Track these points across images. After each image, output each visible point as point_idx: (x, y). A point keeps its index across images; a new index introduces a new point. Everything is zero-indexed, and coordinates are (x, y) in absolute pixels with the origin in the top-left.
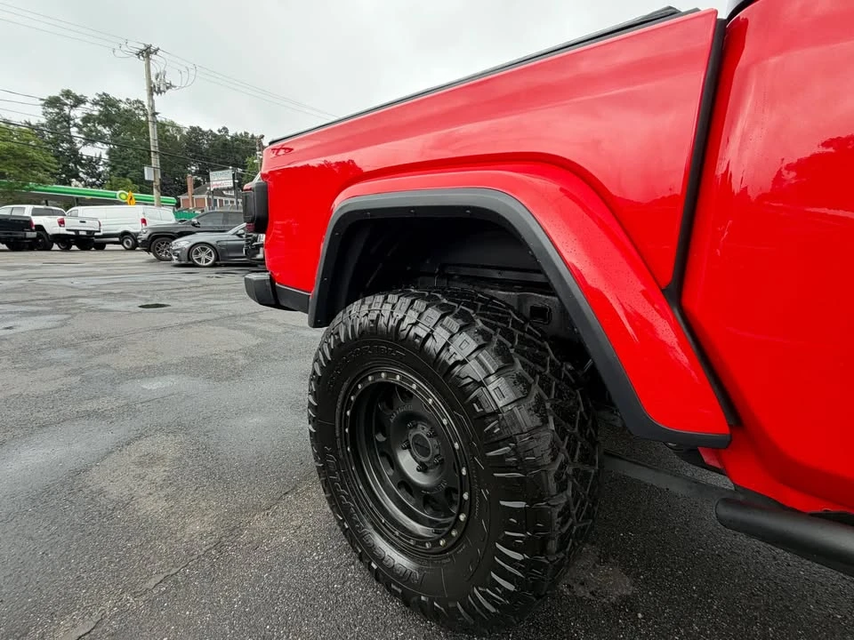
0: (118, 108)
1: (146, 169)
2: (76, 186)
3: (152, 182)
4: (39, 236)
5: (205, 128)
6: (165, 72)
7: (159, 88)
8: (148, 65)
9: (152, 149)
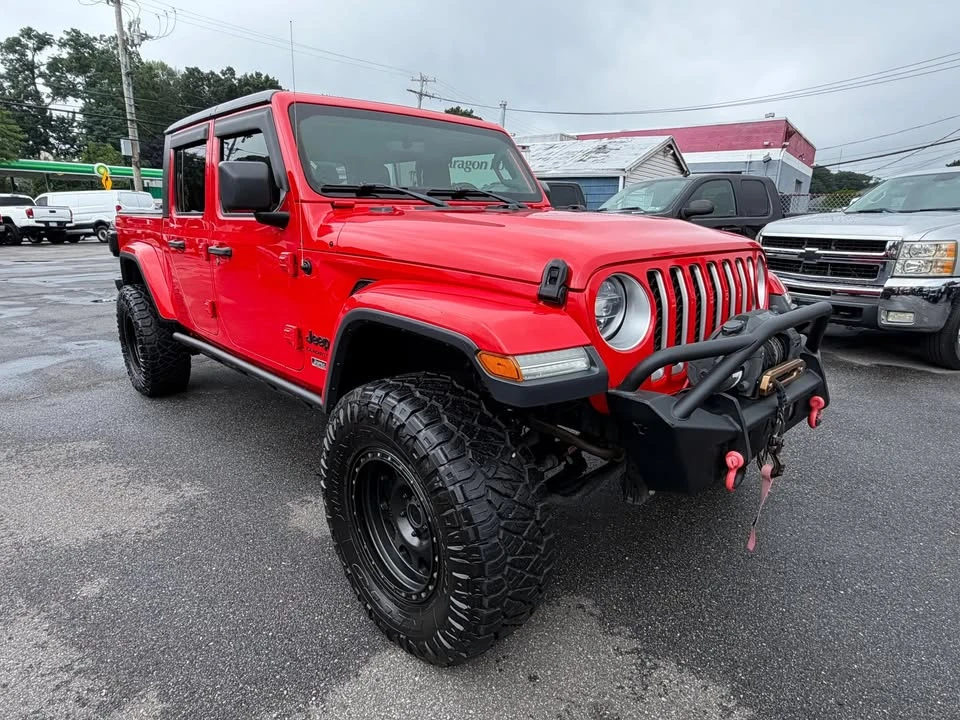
0: (93, 48)
1: (122, 141)
2: (46, 159)
3: (131, 157)
4: (7, 229)
5: (205, 70)
6: (139, 19)
7: (133, 41)
8: (119, 14)
9: (129, 117)
